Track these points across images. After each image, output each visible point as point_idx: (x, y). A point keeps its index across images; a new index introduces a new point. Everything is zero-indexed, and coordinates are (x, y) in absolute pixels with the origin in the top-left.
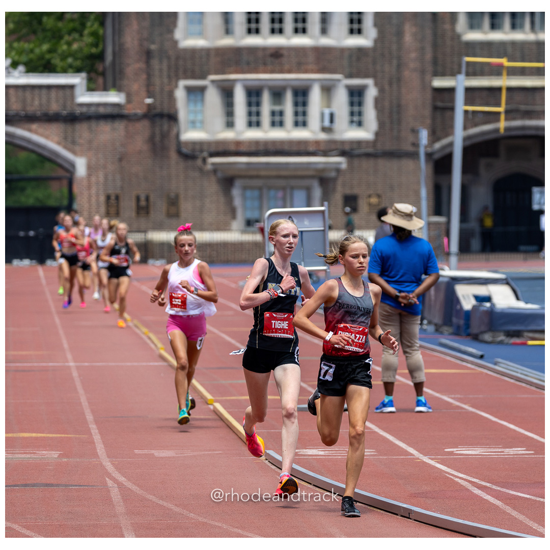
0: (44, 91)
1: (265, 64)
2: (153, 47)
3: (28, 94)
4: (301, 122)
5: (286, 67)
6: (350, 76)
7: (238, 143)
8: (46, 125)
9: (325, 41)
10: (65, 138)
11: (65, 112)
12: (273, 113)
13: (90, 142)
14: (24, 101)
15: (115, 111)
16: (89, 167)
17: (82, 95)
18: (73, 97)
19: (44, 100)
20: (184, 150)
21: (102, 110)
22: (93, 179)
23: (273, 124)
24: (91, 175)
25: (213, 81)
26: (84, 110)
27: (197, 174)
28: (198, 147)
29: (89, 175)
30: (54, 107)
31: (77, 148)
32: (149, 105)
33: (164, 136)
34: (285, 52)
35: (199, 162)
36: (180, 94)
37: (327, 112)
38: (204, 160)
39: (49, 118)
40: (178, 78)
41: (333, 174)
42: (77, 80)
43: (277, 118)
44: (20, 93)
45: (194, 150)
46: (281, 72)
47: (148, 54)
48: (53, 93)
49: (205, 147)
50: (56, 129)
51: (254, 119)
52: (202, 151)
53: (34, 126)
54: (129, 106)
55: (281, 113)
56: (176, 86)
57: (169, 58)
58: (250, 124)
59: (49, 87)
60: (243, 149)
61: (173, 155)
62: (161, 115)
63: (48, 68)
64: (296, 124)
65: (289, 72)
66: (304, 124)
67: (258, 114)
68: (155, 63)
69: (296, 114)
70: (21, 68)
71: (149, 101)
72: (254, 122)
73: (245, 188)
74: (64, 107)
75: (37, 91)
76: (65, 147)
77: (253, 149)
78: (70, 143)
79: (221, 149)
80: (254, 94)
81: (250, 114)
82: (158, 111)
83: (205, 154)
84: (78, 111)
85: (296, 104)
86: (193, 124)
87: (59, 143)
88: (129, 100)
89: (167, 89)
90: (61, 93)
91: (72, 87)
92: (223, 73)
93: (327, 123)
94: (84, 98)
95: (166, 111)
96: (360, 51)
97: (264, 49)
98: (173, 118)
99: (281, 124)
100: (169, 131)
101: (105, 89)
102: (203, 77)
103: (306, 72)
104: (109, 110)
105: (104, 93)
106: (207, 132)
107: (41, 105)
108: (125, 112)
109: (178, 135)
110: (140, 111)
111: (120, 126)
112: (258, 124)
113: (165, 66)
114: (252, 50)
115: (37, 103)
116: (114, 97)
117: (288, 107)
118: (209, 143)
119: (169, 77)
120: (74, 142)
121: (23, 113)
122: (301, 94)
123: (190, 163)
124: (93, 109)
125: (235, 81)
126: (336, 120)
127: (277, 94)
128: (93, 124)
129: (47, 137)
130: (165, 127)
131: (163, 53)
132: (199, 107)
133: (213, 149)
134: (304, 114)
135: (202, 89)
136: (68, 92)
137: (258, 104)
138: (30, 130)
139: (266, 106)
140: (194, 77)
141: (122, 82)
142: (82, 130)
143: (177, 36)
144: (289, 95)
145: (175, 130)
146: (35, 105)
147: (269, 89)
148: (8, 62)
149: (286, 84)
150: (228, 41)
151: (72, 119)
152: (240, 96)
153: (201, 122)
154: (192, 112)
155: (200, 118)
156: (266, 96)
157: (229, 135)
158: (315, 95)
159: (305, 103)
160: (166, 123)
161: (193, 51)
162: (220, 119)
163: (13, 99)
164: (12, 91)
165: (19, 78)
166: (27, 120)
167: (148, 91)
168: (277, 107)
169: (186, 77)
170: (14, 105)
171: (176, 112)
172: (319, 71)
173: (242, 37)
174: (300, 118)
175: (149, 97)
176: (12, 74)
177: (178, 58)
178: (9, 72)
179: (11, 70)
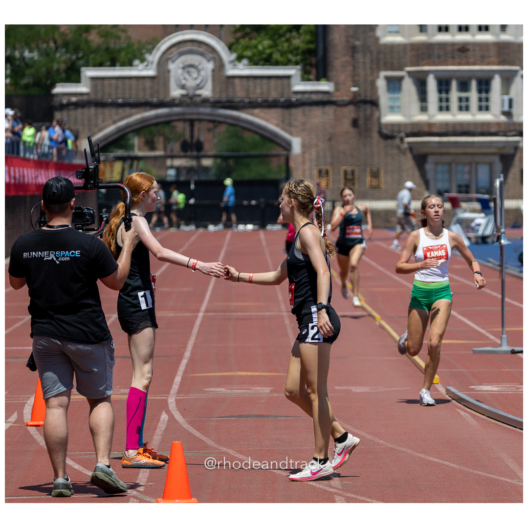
0: (265, 81)
1: (453, 58)
2: (357, 43)
3: (251, 83)
4: (484, 107)
5: (471, 60)
7: (430, 125)
8: (266, 111)
9: (505, 37)
10: (283, 121)
11: (282, 100)
12: (460, 99)
13: (304, 124)
14: (248, 90)
15: (325, 98)
16: (304, 146)
17: (298, 84)
18: (289, 86)
19: (265, 89)
20: (385, 131)
21: (314, 97)
22: (307, 156)
23: (460, 109)
24: (305, 153)
25: (409, 73)
26: (299, 96)
27: (396, 151)
28: (396, 128)
29: (303, 153)
30: (273, 95)
31: (293, 129)
32: (354, 93)
33: (368, 119)
34: (470, 47)
35: (397, 141)
36: (381, 84)
37: (506, 98)
38: (402, 140)
39: (269, 105)
40: (379, 70)
41: (512, 151)
42: (293, 71)
43: (464, 104)
44: (244, 80)
45: (392, 131)
46: (467, 64)
47: (354, 49)
48: (273, 82)
49: (402, 129)
50: (275, 113)
51: (444, 104)
52: (399, 132)
53: (257, 111)
54: (337, 94)
55: (467, 99)
56: (378, 77)
57: (371, 52)
58: (441, 109)
59: (269, 77)
60: (435, 130)
61: (375, 135)
62: (365, 102)
63: (268, 61)
64: (480, 108)
65: (474, 64)
66: (487, 108)
67: (447, 100)
68: (359, 56)
69: (480, 100)
70: (245, 61)
71: (354, 89)
72: (444, 107)
73: (437, 164)
74: (282, 95)
75: (258, 81)
76: (283, 129)
77: (443, 130)
78: (287, 125)
79: (416, 130)
80: (444, 85)
81: (441, 100)
82: (362, 97)
83: (402, 134)
84: (294, 99)
85: (480, 91)
86: (392, 109)
87: (277, 125)
88: (337, 89)
89: (370, 78)
90: (279, 82)
91: (288, 77)
92: (418, 65)
93: (506, 108)
94: (300, 86)
95: (369, 98)
97: (453, 44)
98: (374, 103)
99: (467, 109)
100: (372, 115)
101: (318, 79)
102: (401, 69)
103: (489, 64)
104: (320, 97)
105: (316, 82)
106: (404, 115)
107: (262, 93)
108: (334, 99)
109: (379, 119)
110: (346, 98)
111: (330, 110)
112: (448, 109)
113: (368, 60)
114: (443, 45)
115: (258, 91)
116: (324, 86)
117: (473, 95)
118: (405, 125)
119: (371, 68)
120: (290, 125)
121: (247, 100)
122: (484, 85)
123: (389, 141)
124: (306, 96)
125: (427, 73)
126: (515, 105)
127: (464, 86)
128: (307, 109)
129: (267, 120)
130: (368, 112)
131: (366, 49)
132: (396, 95)
133: (409, 130)
134: (487, 100)
135: (400, 79)
136: (285, 81)
137: (447, 91)
138: (253, 115)
139: (455, 94)
140: (392, 69)
141: (331, 73)
142: (297, 112)
143: (379, 33)
144: (474, 84)
145: (377, 114)
146: (258, 92)
147: (457, 79)
148: (234, 56)
149: (471, 75)
150: (421, 38)
151: (289, 105)
152: (432, 85)
153: (399, 107)
154: (391, 99)
155: (397, 104)
156: (454, 85)
157: (422, 118)
158: (496, 83)
159: (487, 91)
160: (369, 108)
161: (392, 47)
162: (416, 105)
163: (238, 88)
164: (237, 81)
165: (243, 70)
166: (252, 105)
167: (354, 81)
168: (464, 95)
169: (386, 69)
170: (239, 93)
171: (378, 99)
172: (500, 63)
173: (434, 35)
174: (484, 104)
175: (355, 86)
176: (237, 67)
177: (379, 53)
178: (235, 65)
179: (236, 63)
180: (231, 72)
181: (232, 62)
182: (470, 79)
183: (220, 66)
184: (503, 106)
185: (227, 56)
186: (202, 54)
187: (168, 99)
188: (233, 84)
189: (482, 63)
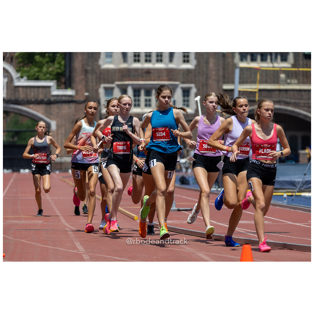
0: (36, 89)
1: (142, 76)
2: (89, 68)
3: (28, 90)
5: (153, 78)
6: (183, 83)
8: (37, 106)
9: (172, 66)
10: (46, 112)
11: (46, 100)
12: (146, 100)
13: (58, 113)
14: (26, 94)
15: (70, 99)
16: (58, 126)
18: (50, 92)
19: (36, 93)
20: (103, 117)
21: (64, 98)
22: (60, 131)
23: (146, 105)
25: (118, 86)
26: (55, 98)
29: (58, 129)
30: (41, 97)
31: (52, 116)
32: (87, 96)
34: (152, 71)
36: (101, 91)
39: (38, 102)
40: (100, 83)
42: (52, 84)
43: (148, 103)
44: (24, 89)
46: (150, 80)
47: (86, 72)
48: (40, 90)
50: (42, 107)
51: (137, 103)
53: (31, 106)
54: (77, 96)
55: (150, 100)
56: (100, 87)
57: (96, 73)
58: (135, 105)
59: (38, 87)
63: (37, 79)
65: (154, 80)
67: (139, 100)
68: (89, 76)
70: (25, 78)
71: (87, 94)
72: (137, 105)
74: (46, 97)
75: (32, 89)
76: (46, 116)
78: (48, 114)
80: (137, 92)
81: (135, 100)
84: (52, 99)
87: (43, 114)
88: (77, 93)
89: (95, 88)
90: (44, 90)
91: (49, 87)
92: (122, 81)
94: (55, 92)
96: (188, 71)
97: (142, 69)
99: (150, 105)
101: (66, 88)
102: (112, 82)
103: (162, 80)
104: (67, 99)
105: (65, 90)
107: (34, 96)
108: (75, 99)
109: (100, 111)
110: (82, 99)
111: (73, 106)
112: (139, 106)
113: (94, 77)
114: (136, 70)
115: (32, 94)
116: (69, 92)
117: (153, 98)
119: (96, 83)
120: (50, 114)
121: (26, 99)
124: (59, 98)
125: (128, 85)
126: (176, 104)
127: (148, 93)
128: (60, 105)
129: (37, 111)
131: (93, 71)
135: (112, 89)
136: (48, 89)
137: (139, 95)
138: (29, 108)
139: (143, 98)
140: (108, 82)
141: (74, 85)
142: (54, 107)
143: (100, 63)
144: (154, 92)
146: (32, 96)
147: (145, 89)
148: (19, 75)
149: (152, 87)
150: (124, 66)
151: (49, 103)
152: (130, 91)
156: (143, 92)
161: (108, 71)
163: (21, 93)
164: (20, 89)
165: (24, 83)
166: (28, 102)
167: (86, 89)
168: (148, 98)
169: (104, 83)
170: (22, 96)
171: (99, 99)
172: (168, 80)
173: (131, 64)
175: (87, 92)
176: (21, 81)
177: (100, 74)
178: (19, 80)
179: (20, 79)
180: (17, 83)
181: (18, 78)
182: (152, 89)
183: (11, 80)
185: (14, 74)
188: (18, 91)
189: (158, 80)
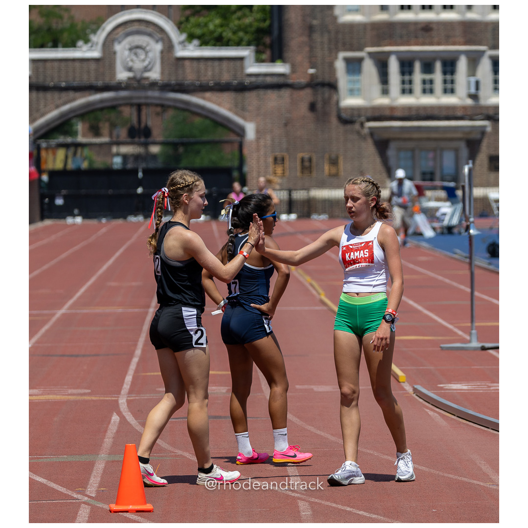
0: (216, 63)
1: (416, 37)
2: (315, 22)
3: (202, 65)
4: (449, 90)
5: (436, 40)
6: (494, 48)
7: (392, 109)
8: (219, 94)
9: (471, 16)
10: (236, 106)
11: (235, 82)
12: (424, 82)
13: (258, 108)
14: (198, 72)
15: (281, 80)
16: (258, 131)
17: (251, 66)
18: (242, 68)
19: (217, 70)
20: (344, 115)
21: (269, 80)
22: (262, 142)
23: (424, 91)
24: (260, 139)
25: (371, 54)
26: (253, 79)
27: (355, 137)
28: (356, 113)
29: (258, 139)
30: (226, 78)
31: (247, 114)
32: (312, 75)
33: (326, 102)
34: (434, 26)
35: (357, 126)
36: (340, 65)
37: (473, 80)
38: (362, 125)
39: (221, 88)
40: (338, 50)
41: (478, 136)
42: (246, 52)
43: (428, 86)
44: (195, 64)
45: (352, 115)
46: (431, 44)
47: (311, 29)
48: (225, 64)
49: (363, 113)
50: (227, 96)
51: (407, 87)
52: (359, 116)
53: (208, 95)
54: (294, 76)
55: (431, 82)
56: (336, 58)
57: (329, 32)
58: (403, 92)
59: (220, 59)
60: (398, 114)
61: (334, 120)
62: (323, 85)
63: (220, 41)
64: (445, 91)
65: (439, 44)
66: (452, 91)
67: (410, 82)
68: (317, 36)
69: (445, 82)
70: (196, 42)
71: (312, 71)
72: (407, 90)
73: (399, 150)
74: (235, 76)
75: (210, 63)
76: (237, 114)
77: (406, 114)
78: (241, 109)
79: (377, 114)
80: (406, 67)
81: (403, 82)
82: (320, 80)
83: (363, 119)
84: (247, 81)
85: (445, 73)
86: (352, 92)
87: (230, 110)
88: (294, 69)
89: (327, 60)
90: (232, 63)
91: (241, 59)
92: (379, 45)
93: (473, 91)
94: (253, 68)
95: (327, 79)
97: (415, 23)
98: (333, 86)
99: (431, 91)
100: (330, 98)
101: (273, 60)
102: (360, 49)
103: (454, 44)
104: (275, 80)
105: (271, 64)
106: (364, 99)
107: (214, 75)
108: (290, 81)
109: (338, 102)
110: (303, 80)
111: (286, 93)
112: (411, 92)
113: (326, 39)
114: (405, 25)
115: (210, 73)
116: (280, 68)
117: (438, 76)
118: (366, 109)
119: (330, 50)
120: (243, 109)
121: (197, 83)
122: (449, 66)
123: (349, 127)
124: (260, 79)
125: (389, 53)
126: (482, 87)
127: (428, 68)
128: (261, 92)
129: (219, 104)
130: (327, 95)
131: (324, 28)
132: (356, 78)
133: (369, 114)
134: (452, 82)
135: (360, 60)
136: (238, 63)
137: (411, 73)
138: (204, 98)
139: (418, 76)
140: (352, 49)
141: (287, 55)
142: (251, 98)
143: (337, 12)
144: (438, 66)
145: (335, 98)
146: (208, 75)
147: (421, 60)
148: (184, 37)
149: (436, 56)
150: (382, 17)
151: (241, 88)
152: (394, 66)
153: (359, 90)
154: (350, 81)
155: (357, 86)
156: (417, 66)
157: (384, 101)
158: (462, 65)
159: (453, 72)
160: (326, 91)
161: (351, 26)
162: (377, 87)
163: (188, 70)
164: (187, 63)
165: (193, 51)
166: (202, 88)
167: (310, 62)
168: (428, 77)
169: (346, 50)
170: (189, 76)
171: (336, 81)
172: (466, 43)
173: (395, 13)
174: (449, 86)
175: (312, 68)
176: (187, 48)
177: (337, 32)
178: (185, 46)
179: (186, 44)
180: (180, 53)
181: (181, 43)
182: (434, 60)
183: (169, 47)
184: (469, 87)
185: (176, 37)
186: (150, 35)
187: (113, 83)
188: (183, 66)
189: (447, 43)
